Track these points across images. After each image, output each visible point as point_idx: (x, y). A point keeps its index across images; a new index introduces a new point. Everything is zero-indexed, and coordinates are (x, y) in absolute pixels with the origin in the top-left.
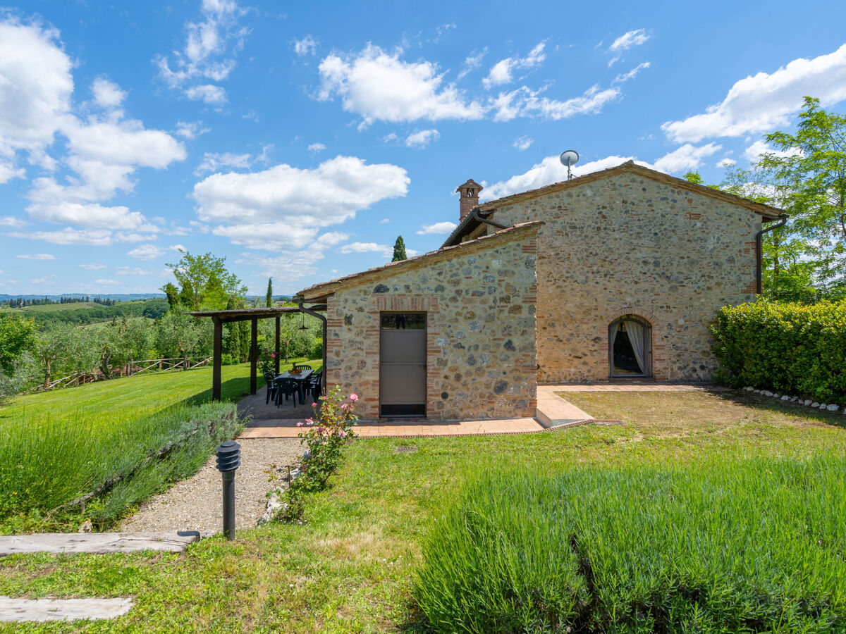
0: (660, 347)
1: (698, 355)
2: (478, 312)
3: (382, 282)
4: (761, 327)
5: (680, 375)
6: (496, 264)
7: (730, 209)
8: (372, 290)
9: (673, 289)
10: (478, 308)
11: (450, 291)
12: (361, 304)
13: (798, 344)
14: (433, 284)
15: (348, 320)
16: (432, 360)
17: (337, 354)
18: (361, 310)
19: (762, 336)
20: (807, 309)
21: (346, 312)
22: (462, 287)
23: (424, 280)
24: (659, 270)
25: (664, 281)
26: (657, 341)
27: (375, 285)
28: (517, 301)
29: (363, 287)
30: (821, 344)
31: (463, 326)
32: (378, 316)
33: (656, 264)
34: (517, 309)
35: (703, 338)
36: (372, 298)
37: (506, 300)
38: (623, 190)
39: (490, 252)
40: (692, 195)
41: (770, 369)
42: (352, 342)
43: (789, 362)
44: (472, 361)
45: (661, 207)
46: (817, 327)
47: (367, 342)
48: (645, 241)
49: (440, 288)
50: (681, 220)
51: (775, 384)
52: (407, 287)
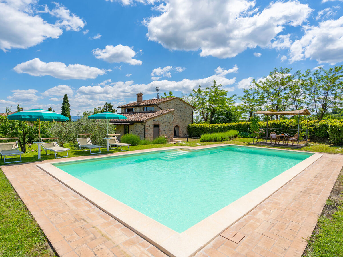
0: (180, 131)
1: (185, 133)
2: (166, 125)
3: (154, 119)
4: (196, 127)
5: (183, 136)
6: (169, 116)
7: (190, 107)
8: (153, 121)
9: (182, 121)
10: (166, 124)
11: (163, 121)
12: (151, 123)
13: (201, 130)
14: (161, 120)
15: (149, 126)
16: (160, 133)
17: (148, 132)
18: (151, 124)
19: (196, 129)
20: (202, 124)
21: (149, 124)
22: (164, 120)
23: (160, 119)
24: (181, 117)
25: (181, 119)
26: (180, 130)
27: (153, 120)
28: (171, 123)
29: (151, 120)
30: (204, 129)
31: (164, 127)
32: (153, 125)
33: (180, 116)
34: (171, 124)
35: (186, 130)
36: (153, 122)
37: (170, 122)
38: (176, 102)
39: (168, 114)
40: (185, 104)
41: (197, 133)
42: (150, 130)
43: (199, 132)
44: (165, 133)
45: (181, 106)
46: (204, 127)
47: (152, 130)
48: (179, 112)
49: (162, 120)
50: (184, 108)
51: (197, 136)
52: (157, 120)
